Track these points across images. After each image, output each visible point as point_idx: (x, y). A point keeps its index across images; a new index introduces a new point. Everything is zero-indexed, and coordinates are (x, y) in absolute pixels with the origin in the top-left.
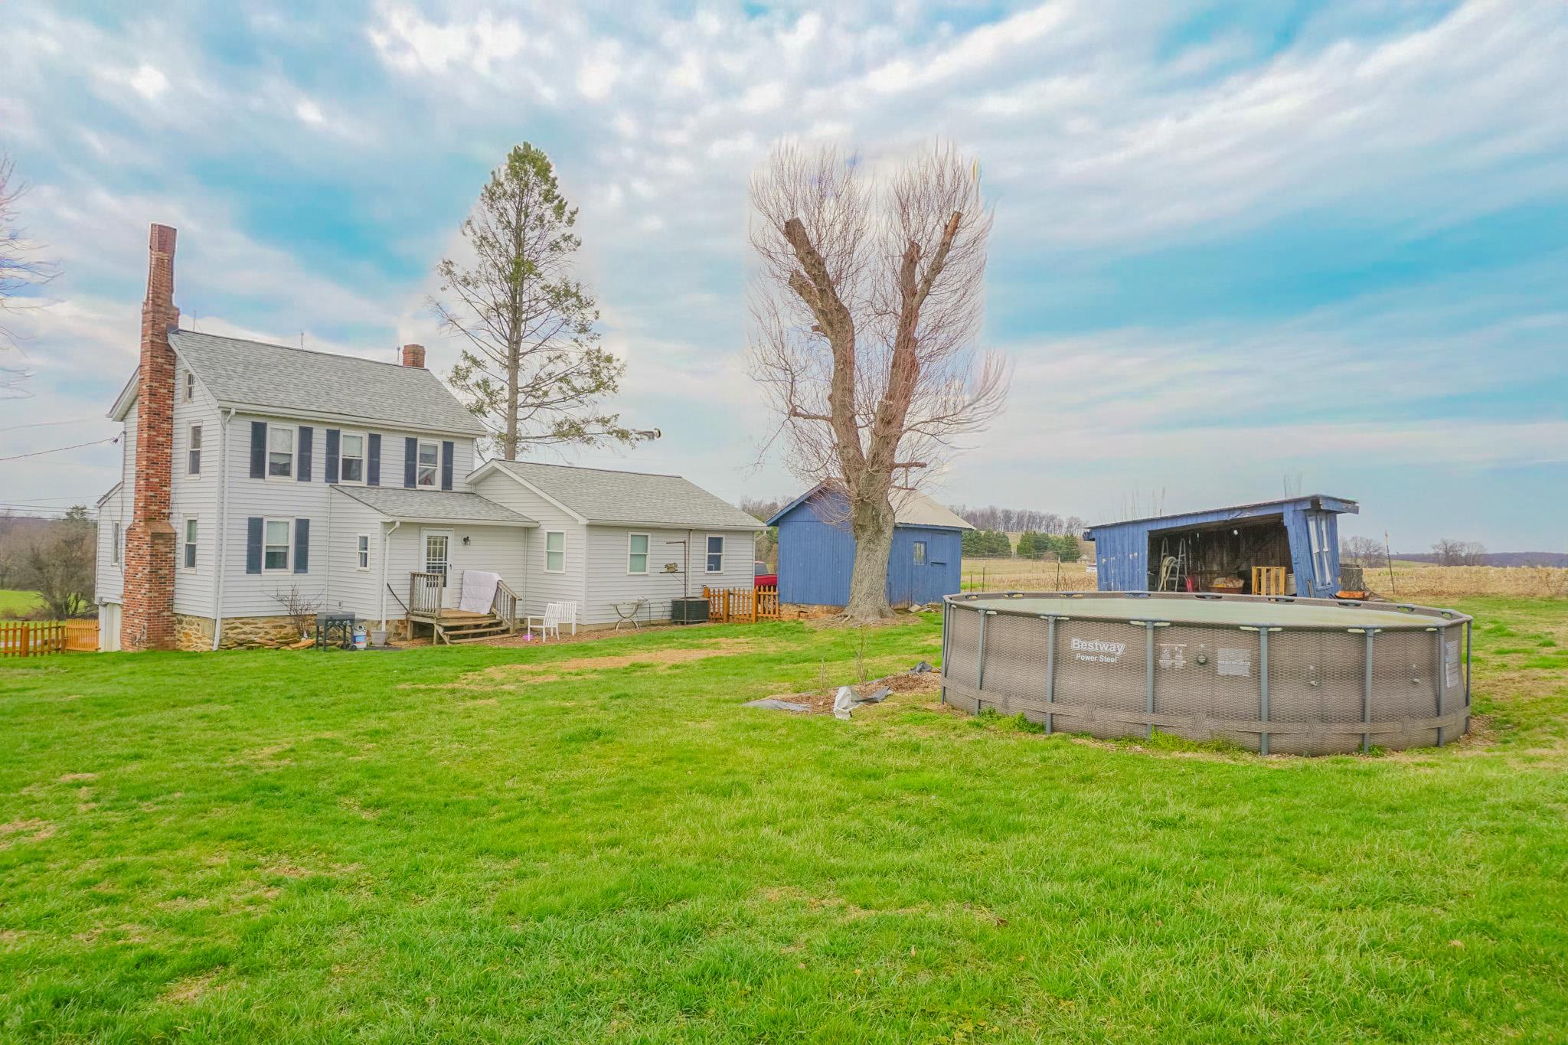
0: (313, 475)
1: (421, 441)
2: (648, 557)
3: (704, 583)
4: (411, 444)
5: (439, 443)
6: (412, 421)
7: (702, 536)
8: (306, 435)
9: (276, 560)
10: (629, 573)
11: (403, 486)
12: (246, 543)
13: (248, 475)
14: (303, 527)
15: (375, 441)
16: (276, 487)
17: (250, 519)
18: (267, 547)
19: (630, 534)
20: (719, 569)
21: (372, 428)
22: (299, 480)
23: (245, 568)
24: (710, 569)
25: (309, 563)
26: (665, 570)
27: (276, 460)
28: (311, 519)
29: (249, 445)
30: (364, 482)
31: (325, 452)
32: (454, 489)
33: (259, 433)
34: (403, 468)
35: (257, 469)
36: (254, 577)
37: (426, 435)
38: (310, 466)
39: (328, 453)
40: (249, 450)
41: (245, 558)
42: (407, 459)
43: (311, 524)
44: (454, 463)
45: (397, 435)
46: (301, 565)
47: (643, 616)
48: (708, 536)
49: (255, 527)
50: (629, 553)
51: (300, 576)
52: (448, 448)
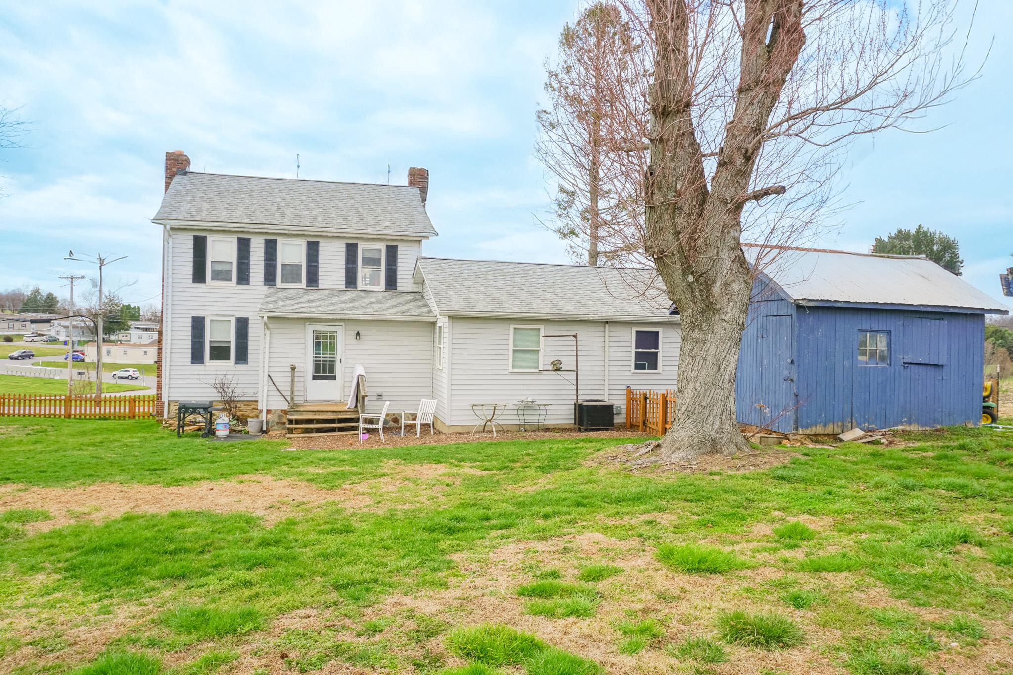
0: (251, 279)
1: (362, 246)
2: (541, 353)
3: (628, 383)
4: (351, 250)
5: (382, 247)
6: (350, 228)
7: (628, 329)
8: (244, 246)
9: (220, 353)
10: (511, 370)
11: (343, 287)
12: (190, 338)
13: (191, 281)
14: (242, 325)
15: (313, 249)
16: (216, 291)
17: (194, 319)
18: (211, 342)
19: (512, 327)
20: (656, 369)
21: (310, 236)
22: (238, 284)
23: (190, 359)
24: (637, 367)
25: (250, 356)
26: (551, 368)
27: (218, 267)
28: (250, 318)
29: (192, 255)
30: (303, 285)
31: (263, 258)
32: (399, 289)
33: (200, 246)
34: (344, 270)
35: (199, 275)
36: (198, 367)
37: (368, 239)
38: (248, 271)
39: (266, 260)
40: (192, 259)
41: (190, 351)
42: (348, 262)
43: (250, 322)
44: (399, 264)
45: (336, 241)
46: (242, 357)
47: (533, 419)
48: (634, 329)
49: (198, 325)
50: (511, 347)
51: (241, 367)
52: (392, 252)
